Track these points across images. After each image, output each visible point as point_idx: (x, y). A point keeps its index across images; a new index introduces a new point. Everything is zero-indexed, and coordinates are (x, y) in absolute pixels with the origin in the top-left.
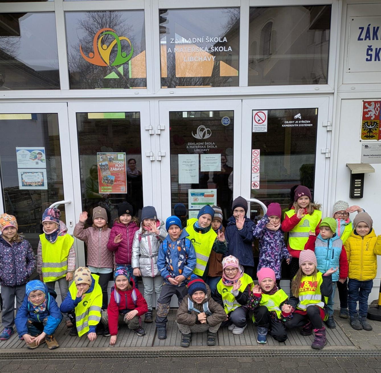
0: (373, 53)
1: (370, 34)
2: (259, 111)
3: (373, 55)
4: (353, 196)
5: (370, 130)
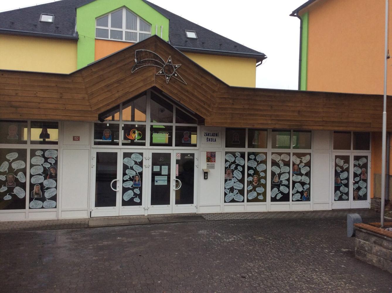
0: (208, 139)
1: (207, 135)
2: (178, 153)
3: (208, 140)
4: (205, 178)
5: (209, 160)
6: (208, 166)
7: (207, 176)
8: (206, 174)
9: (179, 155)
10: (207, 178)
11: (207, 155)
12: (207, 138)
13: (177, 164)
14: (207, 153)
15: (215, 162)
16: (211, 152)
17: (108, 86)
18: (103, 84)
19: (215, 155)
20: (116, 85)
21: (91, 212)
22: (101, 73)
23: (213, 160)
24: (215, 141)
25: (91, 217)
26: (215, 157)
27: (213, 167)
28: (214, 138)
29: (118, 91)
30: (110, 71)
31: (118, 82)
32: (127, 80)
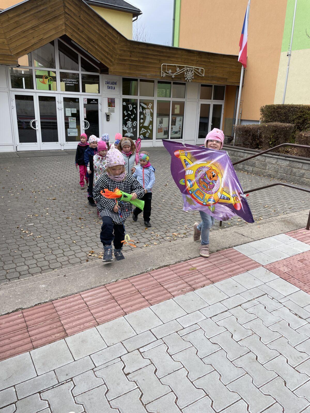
1: (108, 83)
2: (85, 98)
3: (109, 88)
4: (107, 120)
5: (110, 105)
6: (110, 110)
7: (109, 118)
8: (108, 117)
9: (86, 100)
10: (109, 120)
11: (108, 101)
12: (108, 86)
13: (84, 107)
14: (108, 99)
15: (114, 107)
16: (111, 99)
17: (24, 32)
18: (19, 30)
19: (114, 101)
20: (31, 32)
21: (16, 147)
22: (17, 19)
23: (113, 106)
24: (114, 89)
25: (17, 150)
26: (114, 103)
27: (113, 111)
28: (113, 86)
29: (33, 38)
30: (25, 18)
31: (32, 28)
32: (41, 27)
